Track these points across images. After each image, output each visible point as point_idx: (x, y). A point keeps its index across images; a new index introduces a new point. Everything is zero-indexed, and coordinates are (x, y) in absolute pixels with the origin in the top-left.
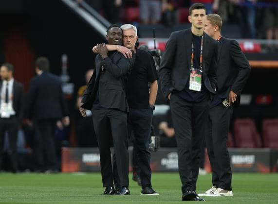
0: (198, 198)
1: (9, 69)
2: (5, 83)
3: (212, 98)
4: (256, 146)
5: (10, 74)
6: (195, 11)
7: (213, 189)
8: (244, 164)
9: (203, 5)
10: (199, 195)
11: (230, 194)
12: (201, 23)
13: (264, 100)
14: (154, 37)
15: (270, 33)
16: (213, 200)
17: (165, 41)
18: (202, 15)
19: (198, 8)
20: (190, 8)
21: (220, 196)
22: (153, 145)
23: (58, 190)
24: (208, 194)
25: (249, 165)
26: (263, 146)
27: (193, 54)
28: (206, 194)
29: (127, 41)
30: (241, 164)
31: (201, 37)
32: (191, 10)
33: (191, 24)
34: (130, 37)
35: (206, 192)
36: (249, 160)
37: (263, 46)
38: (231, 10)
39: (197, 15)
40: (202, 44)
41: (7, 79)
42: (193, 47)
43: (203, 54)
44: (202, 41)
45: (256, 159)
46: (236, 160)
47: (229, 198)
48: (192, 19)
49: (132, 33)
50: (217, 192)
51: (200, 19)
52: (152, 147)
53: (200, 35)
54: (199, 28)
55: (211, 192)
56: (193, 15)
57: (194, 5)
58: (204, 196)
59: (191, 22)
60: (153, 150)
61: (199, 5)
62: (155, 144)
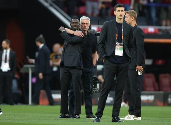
0: (120, 121)
1: (7, 43)
2: (5, 51)
3: (130, 61)
4: (155, 90)
5: (8, 45)
6: (118, 9)
7: (129, 115)
8: (148, 101)
9: (123, 5)
10: (121, 119)
11: (140, 118)
12: (122, 16)
13: (160, 62)
14: (99, 24)
15: (164, 23)
16: (129, 122)
17: (101, 26)
18: (122, 11)
19: (120, 6)
20: (115, 7)
21: (133, 119)
22: (98, 89)
23: (37, 115)
24: (126, 118)
25: (151, 101)
26: (159, 90)
27: (117, 34)
28: (125, 118)
29: (85, 26)
30: (146, 101)
31: (122, 24)
32: (116, 8)
33: (116, 16)
34: (86, 24)
35: (125, 117)
36: (151, 98)
37: (160, 30)
38: (141, 9)
39: (119, 11)
40: (123, 28)
41: (6, 49)
42: (117, 30)
43: (123, 34)
44: (123, 26)
45: (155, 98)
46: (143, 98)
47: (139, 121)
48: (116, 13)
49: (87, 22)
50: (132, 117)
51: (121, 13)
52: (97, 90)
53: (121, 23)
54: (121, 19)
55: (128, 117)
56: (117, 11)
57: (118, 5)
58: (124, 120)
59: (115, 15)
60: (98, 92)
61: (121, 5)
62: (99, 88)
